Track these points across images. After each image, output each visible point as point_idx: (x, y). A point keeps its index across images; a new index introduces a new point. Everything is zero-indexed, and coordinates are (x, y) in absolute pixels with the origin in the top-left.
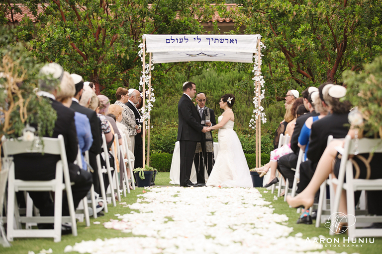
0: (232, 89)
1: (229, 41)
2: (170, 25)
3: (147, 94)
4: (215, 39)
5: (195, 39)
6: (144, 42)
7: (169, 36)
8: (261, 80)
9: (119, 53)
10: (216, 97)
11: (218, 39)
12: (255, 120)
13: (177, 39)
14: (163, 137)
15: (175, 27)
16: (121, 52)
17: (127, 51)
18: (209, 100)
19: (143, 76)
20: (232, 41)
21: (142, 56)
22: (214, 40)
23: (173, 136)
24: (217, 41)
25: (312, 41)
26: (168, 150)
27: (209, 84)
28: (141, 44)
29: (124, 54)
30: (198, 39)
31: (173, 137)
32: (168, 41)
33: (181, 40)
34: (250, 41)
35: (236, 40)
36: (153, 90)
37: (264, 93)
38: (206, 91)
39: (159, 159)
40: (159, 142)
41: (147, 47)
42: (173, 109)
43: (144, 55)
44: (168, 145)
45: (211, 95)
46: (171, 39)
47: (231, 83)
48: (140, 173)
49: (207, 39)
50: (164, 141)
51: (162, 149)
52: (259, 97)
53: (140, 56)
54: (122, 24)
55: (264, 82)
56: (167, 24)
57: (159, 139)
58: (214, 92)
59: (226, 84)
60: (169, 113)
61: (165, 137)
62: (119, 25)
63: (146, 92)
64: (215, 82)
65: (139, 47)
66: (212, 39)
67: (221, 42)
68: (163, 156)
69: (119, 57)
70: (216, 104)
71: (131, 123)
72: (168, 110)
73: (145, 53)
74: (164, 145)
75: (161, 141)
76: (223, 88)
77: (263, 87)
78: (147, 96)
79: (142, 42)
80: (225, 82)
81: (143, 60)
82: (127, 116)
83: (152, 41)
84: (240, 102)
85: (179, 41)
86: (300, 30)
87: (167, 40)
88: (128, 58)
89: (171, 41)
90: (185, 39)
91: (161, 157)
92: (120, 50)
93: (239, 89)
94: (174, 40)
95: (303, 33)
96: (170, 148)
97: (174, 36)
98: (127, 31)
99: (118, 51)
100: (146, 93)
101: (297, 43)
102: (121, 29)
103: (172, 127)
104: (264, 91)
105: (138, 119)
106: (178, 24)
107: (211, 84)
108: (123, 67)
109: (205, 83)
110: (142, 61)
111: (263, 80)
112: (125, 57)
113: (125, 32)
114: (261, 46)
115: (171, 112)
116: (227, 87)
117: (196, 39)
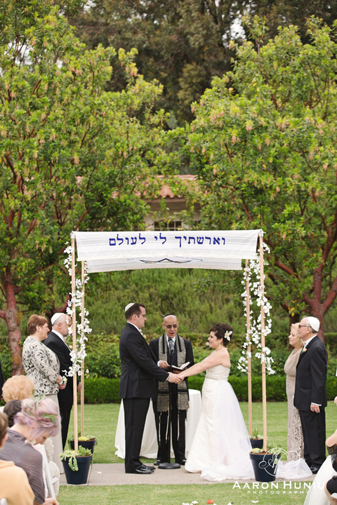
0: (181, 281)
1: (212, 240)
2: (106, 205)
3: (79, 329)
4: (190, 238)
5: (156, 237)
6: (73, 244)
7: (113, 234)
8: (265, 305)
9: (39, 244)
10: (162, 292)
11: (193, 238)
12: (247, 360)
13: (127, 239)
14: (99, 357)
15: (112, 208)
16: (41, 243)
17: (49, 241)
18: (154, 296)
19: (72, 300)
20: (216, 241)
21: (70, 266)
22: (188, 239)
23: (113, 355)
24: (192, 241)
25: (302, 226)
26: (106, 373)
27: (153, 275)
28: (69, 248)
29: (45, 246)
30: (161, 238)
31: (112, 357)
32: (113, 242)
33: (134, 240)
34: (246, 241)
35: (223, 239)
36: (88, 314)
37: (270, 325)
38: (150, 284)
39: (95, 386)
40: (93, 362)
41: (78, 252)
42: (109, 308)
43: (74, 266)
44: (106, 366)
45: (156, 289)
46: (118, 239)
47: (180, 273)
48: (70, 460)
49: (176, 238)
50: (101, 361)
51: (98, 372)
52: (263, 331)
53: (67, 266)
54: (43, 205)
55: (271, 307)
56: (102, 204)
57: (94, 359)
58: (159, 286)
59: (173, 275)
60: (104, 313)
61: (102, 356)
62: (38, 208)
63: (78, 326)
64: (160, 273)
65: (65, 252)
66: (185, 237)
67: (199, 243)
68: (100, 383)
69: (40, 250)
70: (162, 301)
71: (49, 373)
72: (103, 310)
73: (76, 262)
74: (100, 366)
75: (97, 361)
76: (170, 280)
77: (269, 315)
78: (79, 332)
79: (70, 244)
80: (172, 273)
81: (72, 272)
82: (43, 362)
83: (85, 242)
84: (192, 298)
85: (131, 241)
86: (286, 212)
87: (111, 240)
88: (51, 252)
89: (118, 242)
90: (140, 238)
91: (97, 384)
92: (38, 241)
93: (199, 289)
94: (122, 239)
95: (290, 216)
96: (108, 371)
97: (123, 234)
98: (49, 214)
99: (37, 242)
100: (77, 329)
101: (282, 230)
102: (42, 213)
103: (111, 342)
104: (270, 321)
105: (65, 371)
106: (117, 204)
107: (155, 275)
108: (45, 261)
109: (148, 275)
110: (70, 274)
111: (268, 304)
112: (47, 250)
113: (48, 216)
114: (264, 248)
115: (107, 311)
116: (175, 279)
117: (158, 237)
